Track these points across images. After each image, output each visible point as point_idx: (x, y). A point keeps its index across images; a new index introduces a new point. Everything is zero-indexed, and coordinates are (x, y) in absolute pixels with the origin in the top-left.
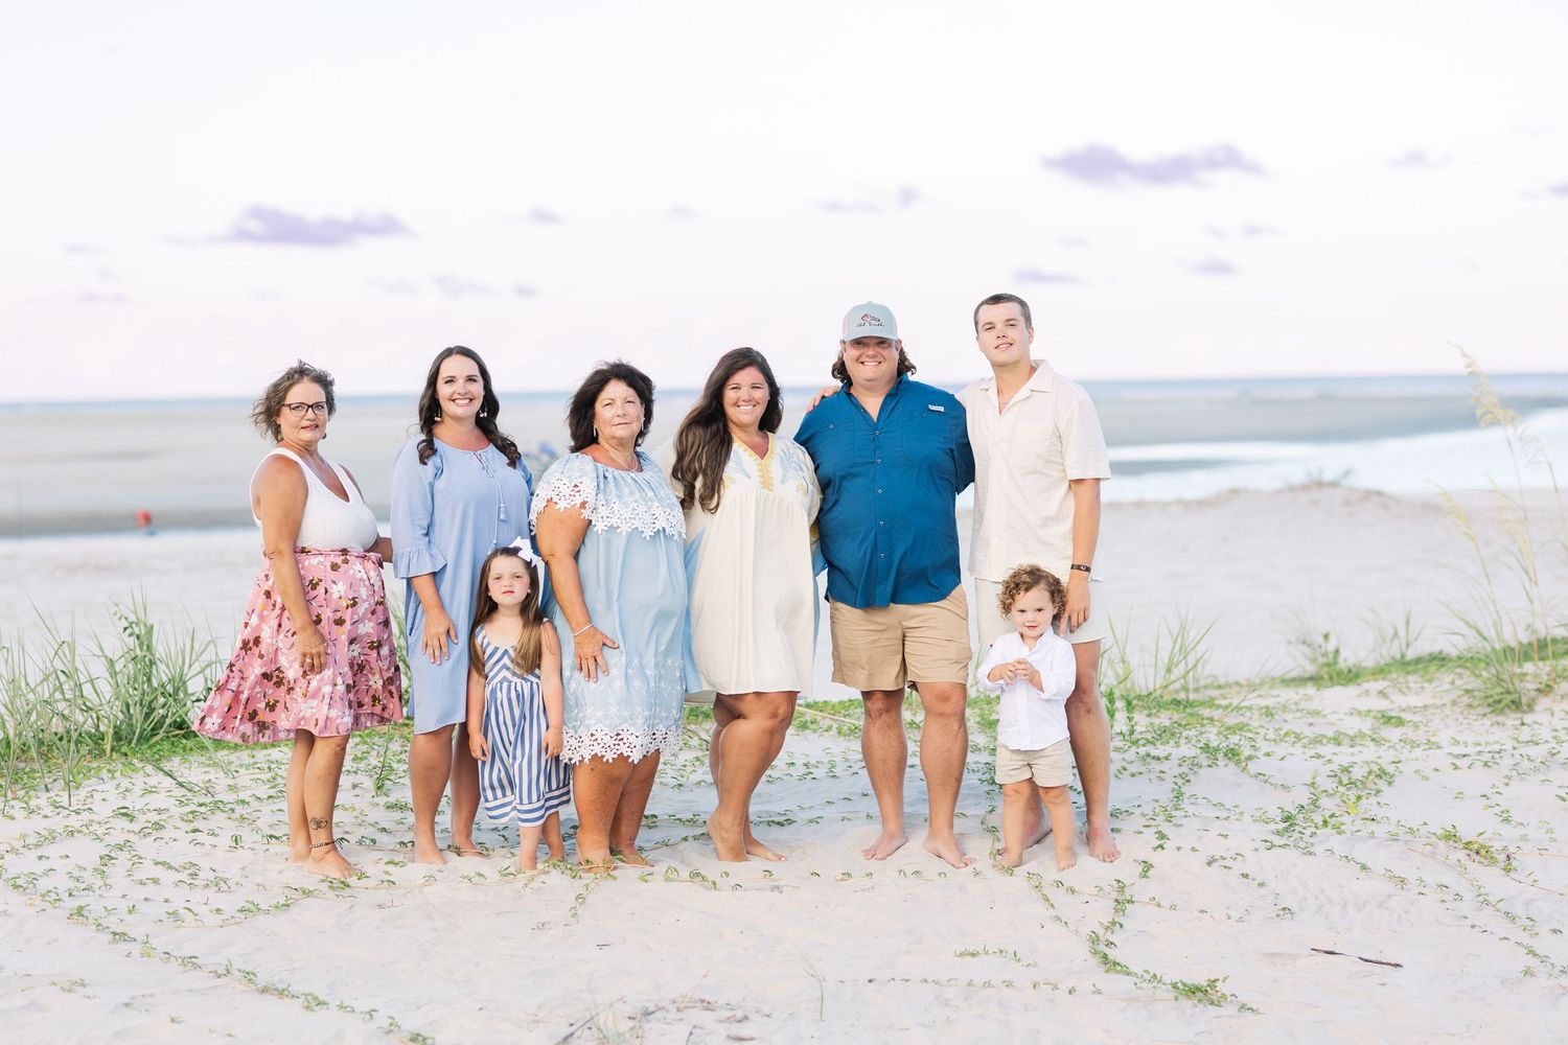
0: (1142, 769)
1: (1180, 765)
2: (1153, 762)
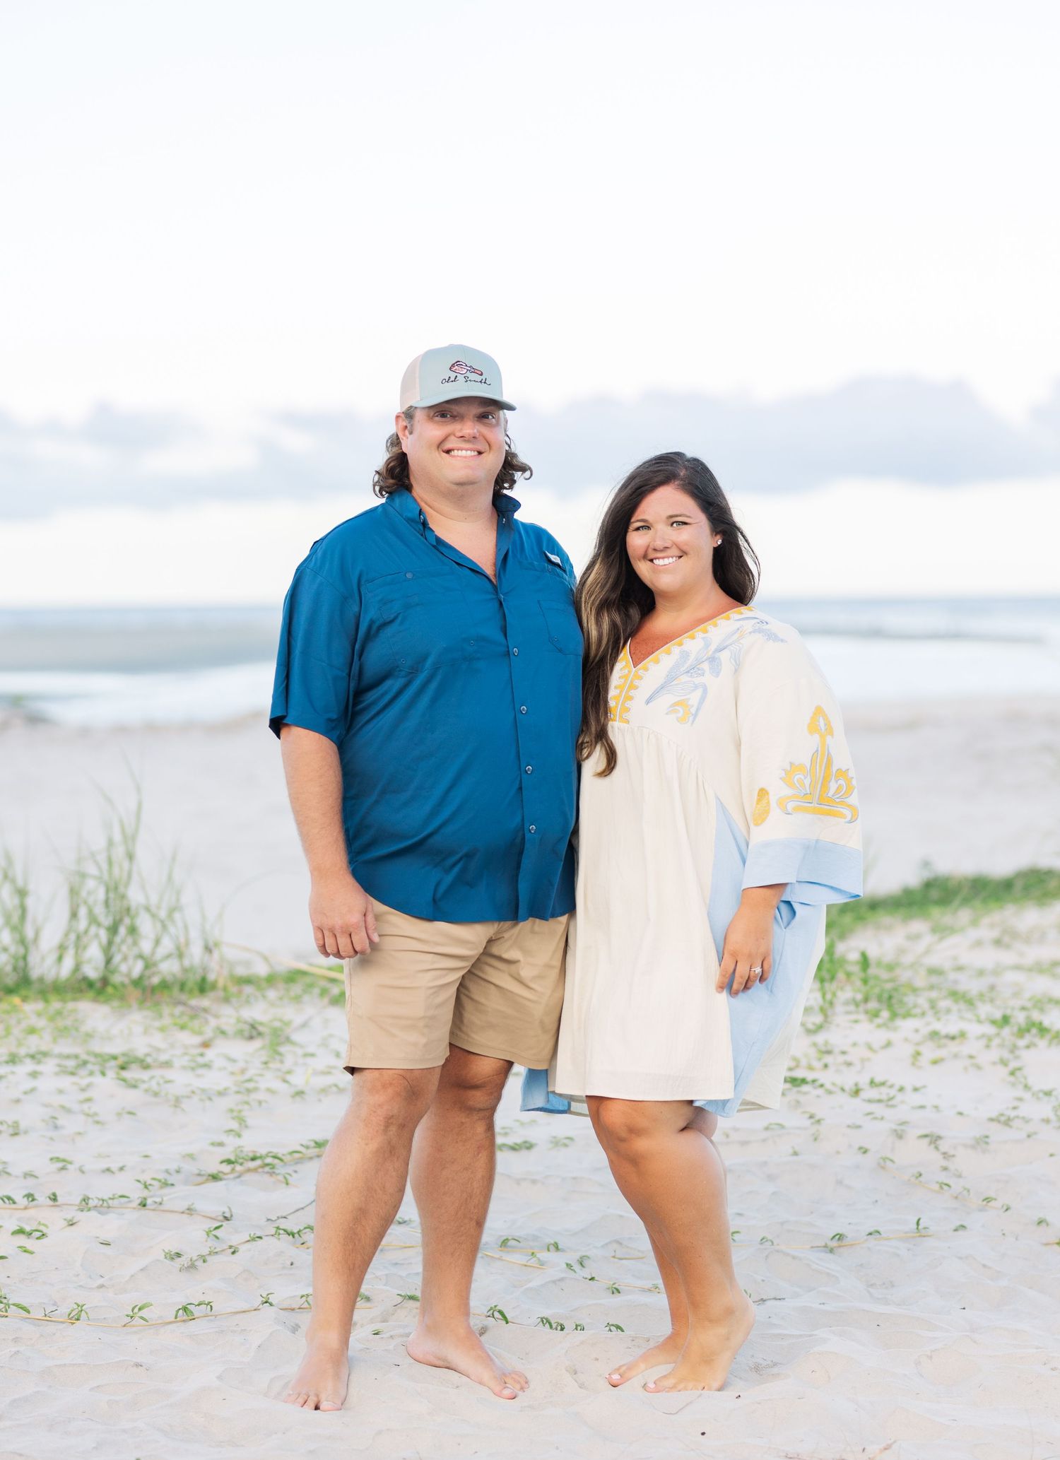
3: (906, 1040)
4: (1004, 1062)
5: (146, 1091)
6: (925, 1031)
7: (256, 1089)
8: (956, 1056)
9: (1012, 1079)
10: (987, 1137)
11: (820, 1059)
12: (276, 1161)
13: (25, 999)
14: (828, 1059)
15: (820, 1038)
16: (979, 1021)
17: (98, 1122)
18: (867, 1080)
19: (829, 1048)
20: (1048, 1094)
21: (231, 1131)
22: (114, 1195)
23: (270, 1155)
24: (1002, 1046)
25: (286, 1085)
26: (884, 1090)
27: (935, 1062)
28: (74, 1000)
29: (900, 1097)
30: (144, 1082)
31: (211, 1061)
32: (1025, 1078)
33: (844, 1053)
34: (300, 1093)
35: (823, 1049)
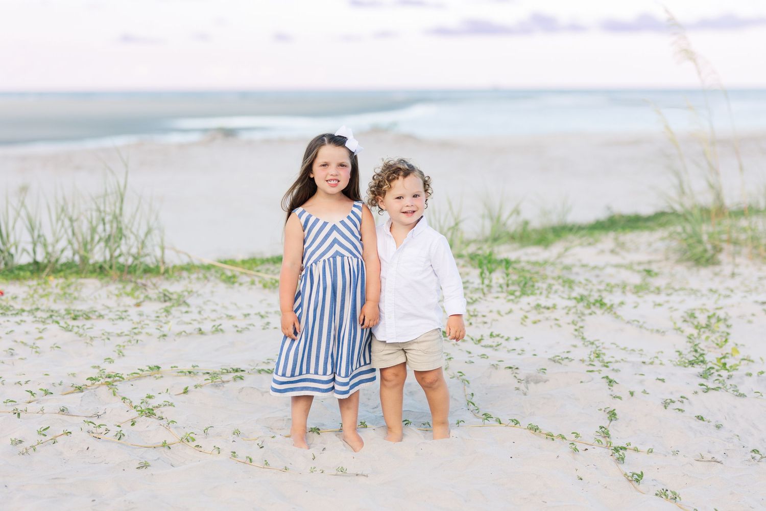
0: (540, 317)
1: (567, 314)
2: (545, 311)
3: (521, 309)
4: (574, 323)
5: (76, 333)
6: (533, 304)
7: (140, 333)
8: (547, 319)
9: (576, 333)
10: (545, 369)
11: (468, 320)
12: (121, 379)
13: (55, 278)
14: (473, 320)
15: (471, 308)
16: (569, 299)
17: (36, 352)
18: (489, 334)
19: (476, 313)
20: (592, 343)
21: (109, 359)
22: (7, 400)
23: (118, 375)
24: (576, 313)
25: (158, 331)
26: (498, 340)
27: (535, 323)
28: (85, 277)
29: (504, 343)
30: (78, 327)
31: (128, 315)
32: (583, 333)
33: (484, 316)
34: (164, 336)
35: (472, 314)
